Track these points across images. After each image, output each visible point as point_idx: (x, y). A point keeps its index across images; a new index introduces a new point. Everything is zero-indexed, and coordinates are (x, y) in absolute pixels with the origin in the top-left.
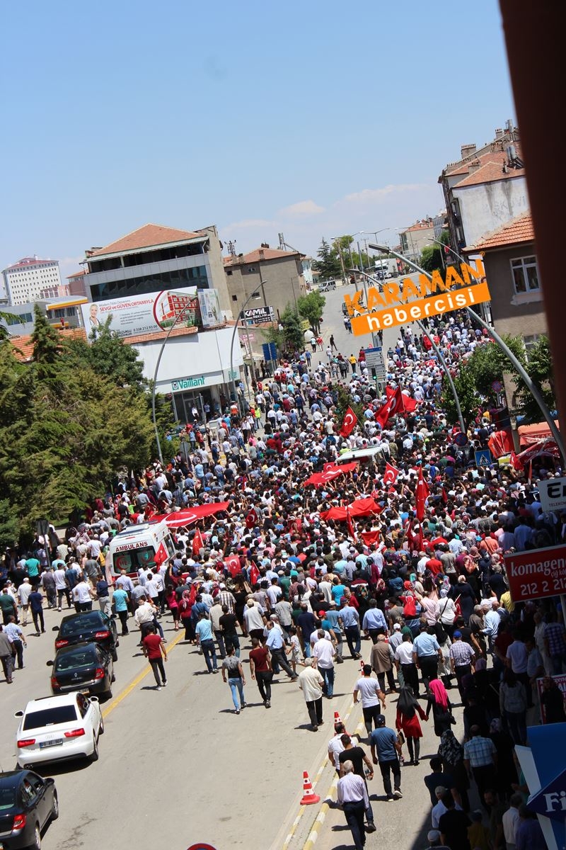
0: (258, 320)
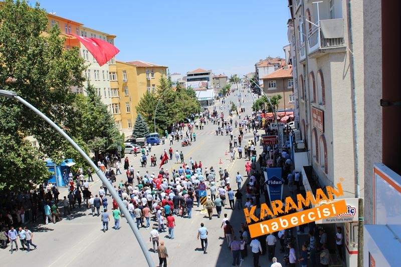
0: (218, 88)
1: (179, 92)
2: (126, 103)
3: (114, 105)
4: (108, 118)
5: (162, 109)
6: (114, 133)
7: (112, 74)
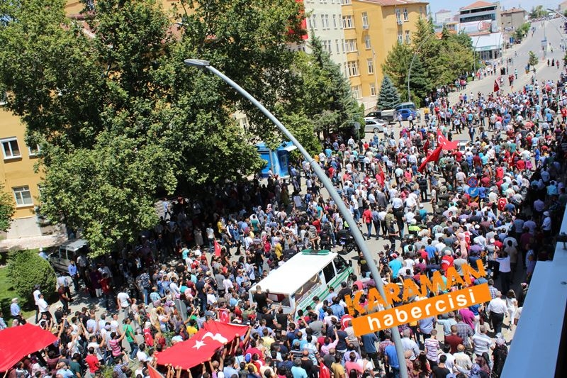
0: (509, 30)
1: (446, 40)
2: (368, 60)
3: (351, 64)
4: (340, 83)
5: (419, 67)
6: (349, 104)
7: (347, 19)
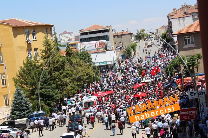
0: (121, 49)
